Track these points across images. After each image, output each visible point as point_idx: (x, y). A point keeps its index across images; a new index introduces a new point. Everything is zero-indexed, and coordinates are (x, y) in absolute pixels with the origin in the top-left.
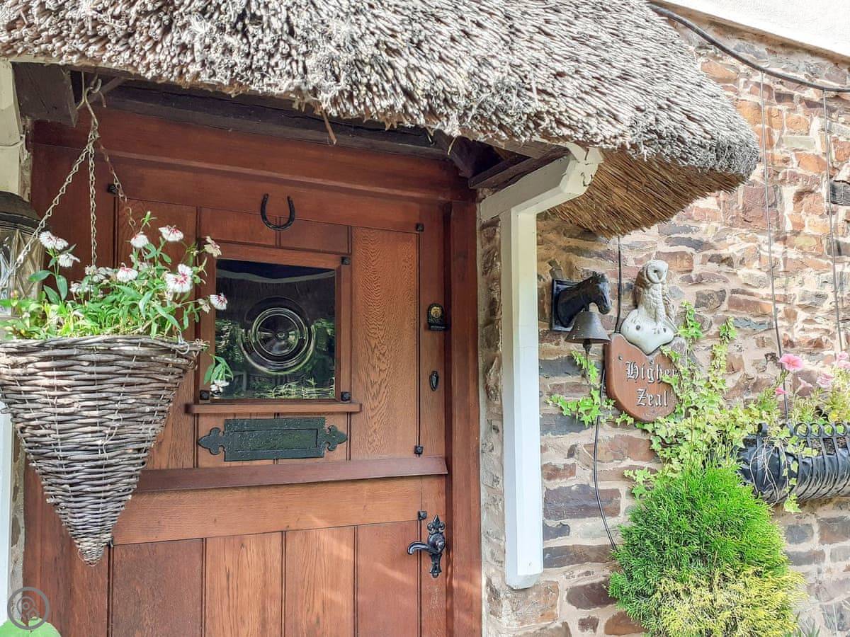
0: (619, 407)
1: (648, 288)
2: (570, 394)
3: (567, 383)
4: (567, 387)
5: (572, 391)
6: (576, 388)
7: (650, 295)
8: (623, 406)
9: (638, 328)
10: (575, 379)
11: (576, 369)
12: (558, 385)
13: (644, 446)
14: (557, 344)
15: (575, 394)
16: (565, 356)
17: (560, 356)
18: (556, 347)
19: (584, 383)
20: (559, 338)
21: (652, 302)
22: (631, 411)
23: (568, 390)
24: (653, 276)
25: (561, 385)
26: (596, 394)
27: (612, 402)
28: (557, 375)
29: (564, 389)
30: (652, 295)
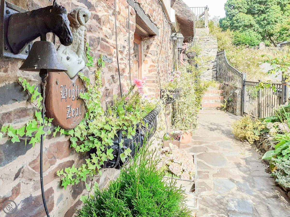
0: (55, 123)
1: (77, 28)
2: (18, 120)
3: (15, 110)
4: (16, 114)
5: (20, 117)
6: (23, 112)
7: (78, 34)
8: (59, 122)
9: (68, 59)
10: (21, 104)
11: (22, 94)
12: (6, 114)
13: (66, 147)
14: (6, 71)
15: (22, 119)
16: (11, 82)
17: (7, 83)
18: (5, 74)
19: (29, 107)
20: (8, 64)
21: (78, 39)
22: (63, 125)
23: (16, 117)
24: (82, 19)
25: (10, 114)
26: (39, 115)
27: (51, 120)
28: (5, 104)
29: (12, 117)
30: (79, 33)
